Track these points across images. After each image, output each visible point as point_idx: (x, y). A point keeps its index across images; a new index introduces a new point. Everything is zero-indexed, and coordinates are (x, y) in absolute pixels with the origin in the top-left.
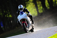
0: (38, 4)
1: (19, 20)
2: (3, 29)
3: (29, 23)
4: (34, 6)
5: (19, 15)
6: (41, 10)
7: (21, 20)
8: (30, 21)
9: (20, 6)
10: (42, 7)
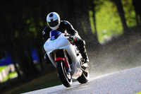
0: (126, 5)
1: (48, 53)
2: (39, 67)
3: (75, 60)
4: (115, 9)
5: (49, 40)
6: (133, 20)
7: (52, 54)
8: (78, 55)
9: (51, 16)
10: (133, 14)
